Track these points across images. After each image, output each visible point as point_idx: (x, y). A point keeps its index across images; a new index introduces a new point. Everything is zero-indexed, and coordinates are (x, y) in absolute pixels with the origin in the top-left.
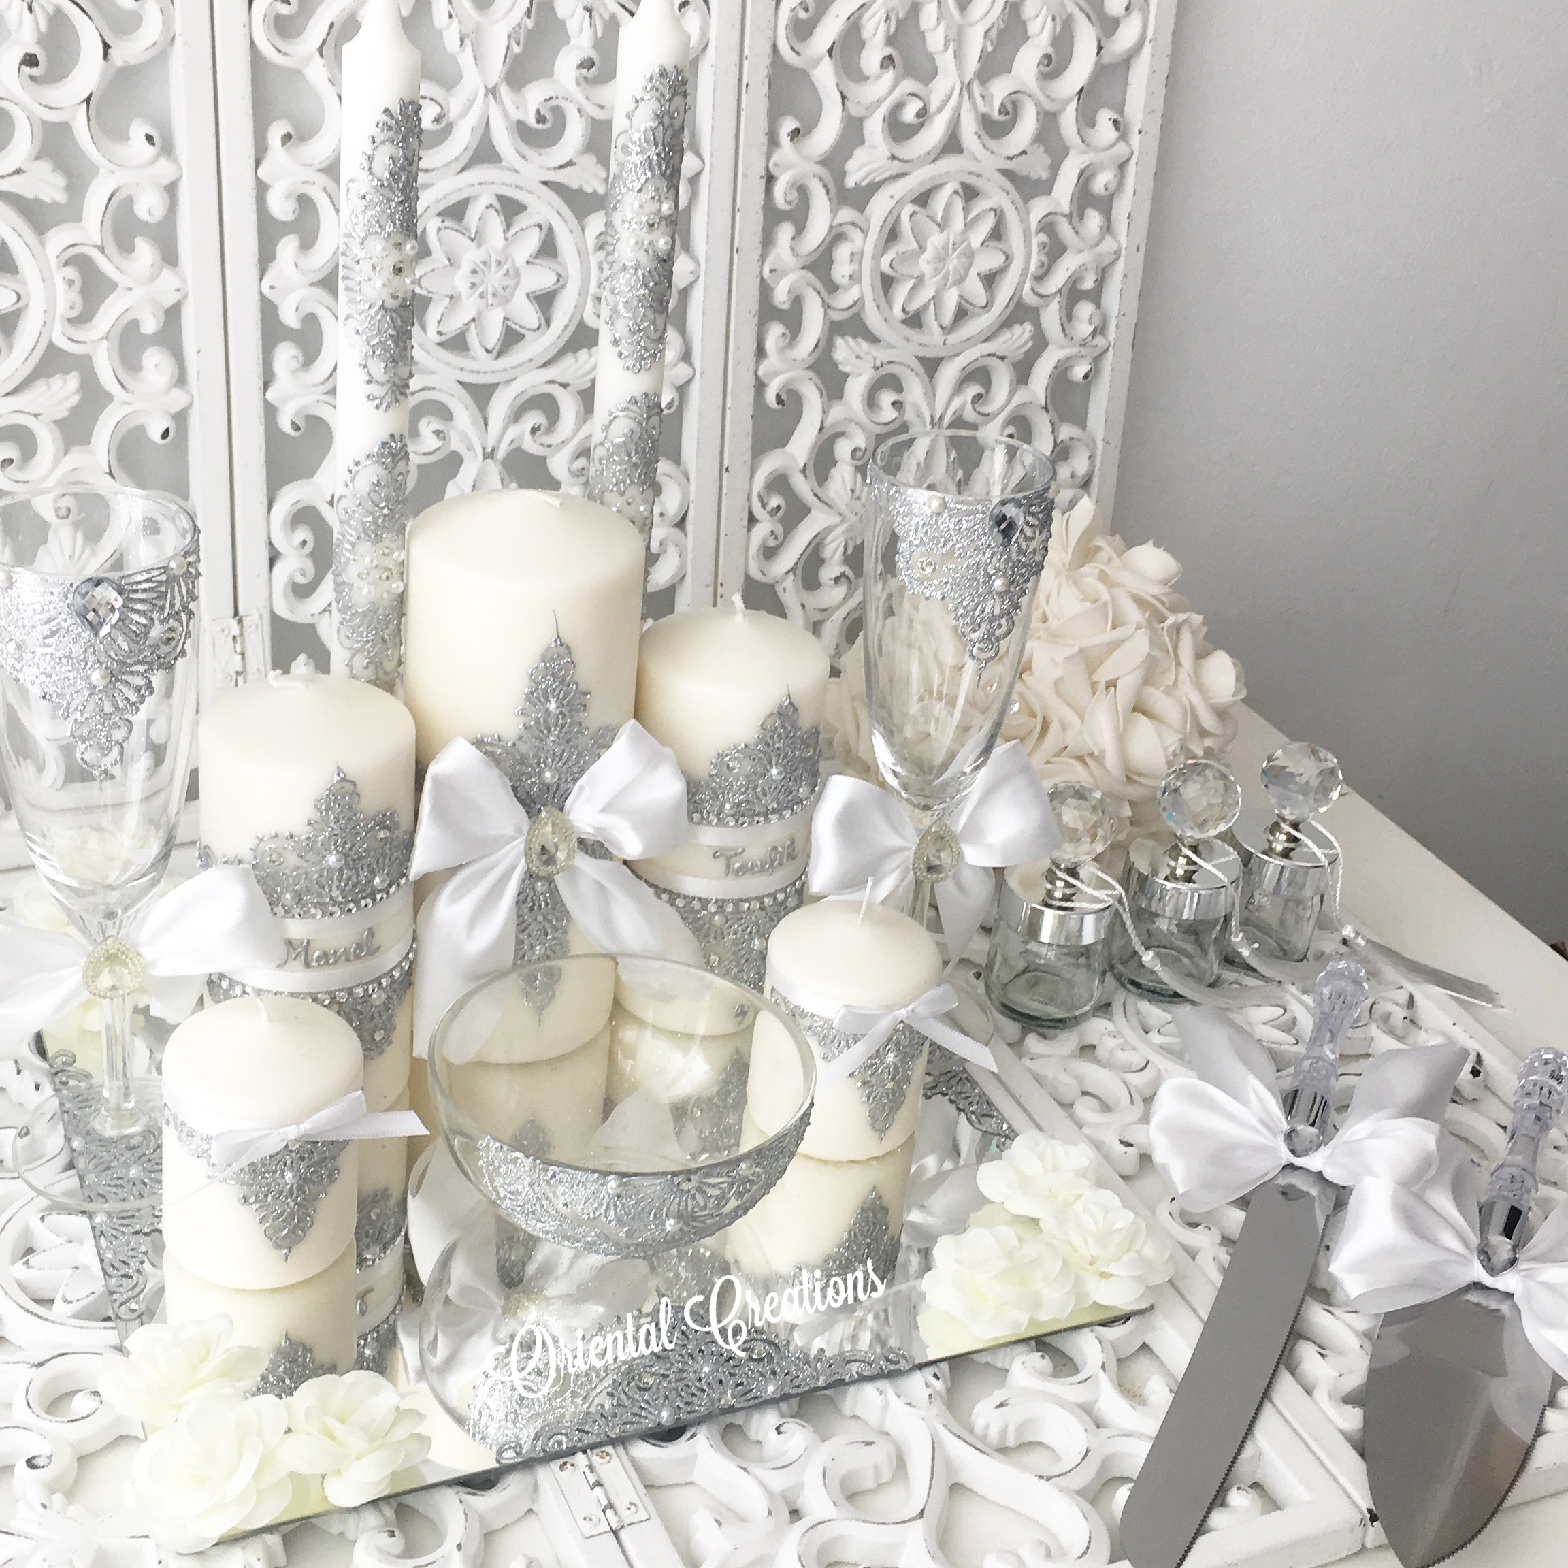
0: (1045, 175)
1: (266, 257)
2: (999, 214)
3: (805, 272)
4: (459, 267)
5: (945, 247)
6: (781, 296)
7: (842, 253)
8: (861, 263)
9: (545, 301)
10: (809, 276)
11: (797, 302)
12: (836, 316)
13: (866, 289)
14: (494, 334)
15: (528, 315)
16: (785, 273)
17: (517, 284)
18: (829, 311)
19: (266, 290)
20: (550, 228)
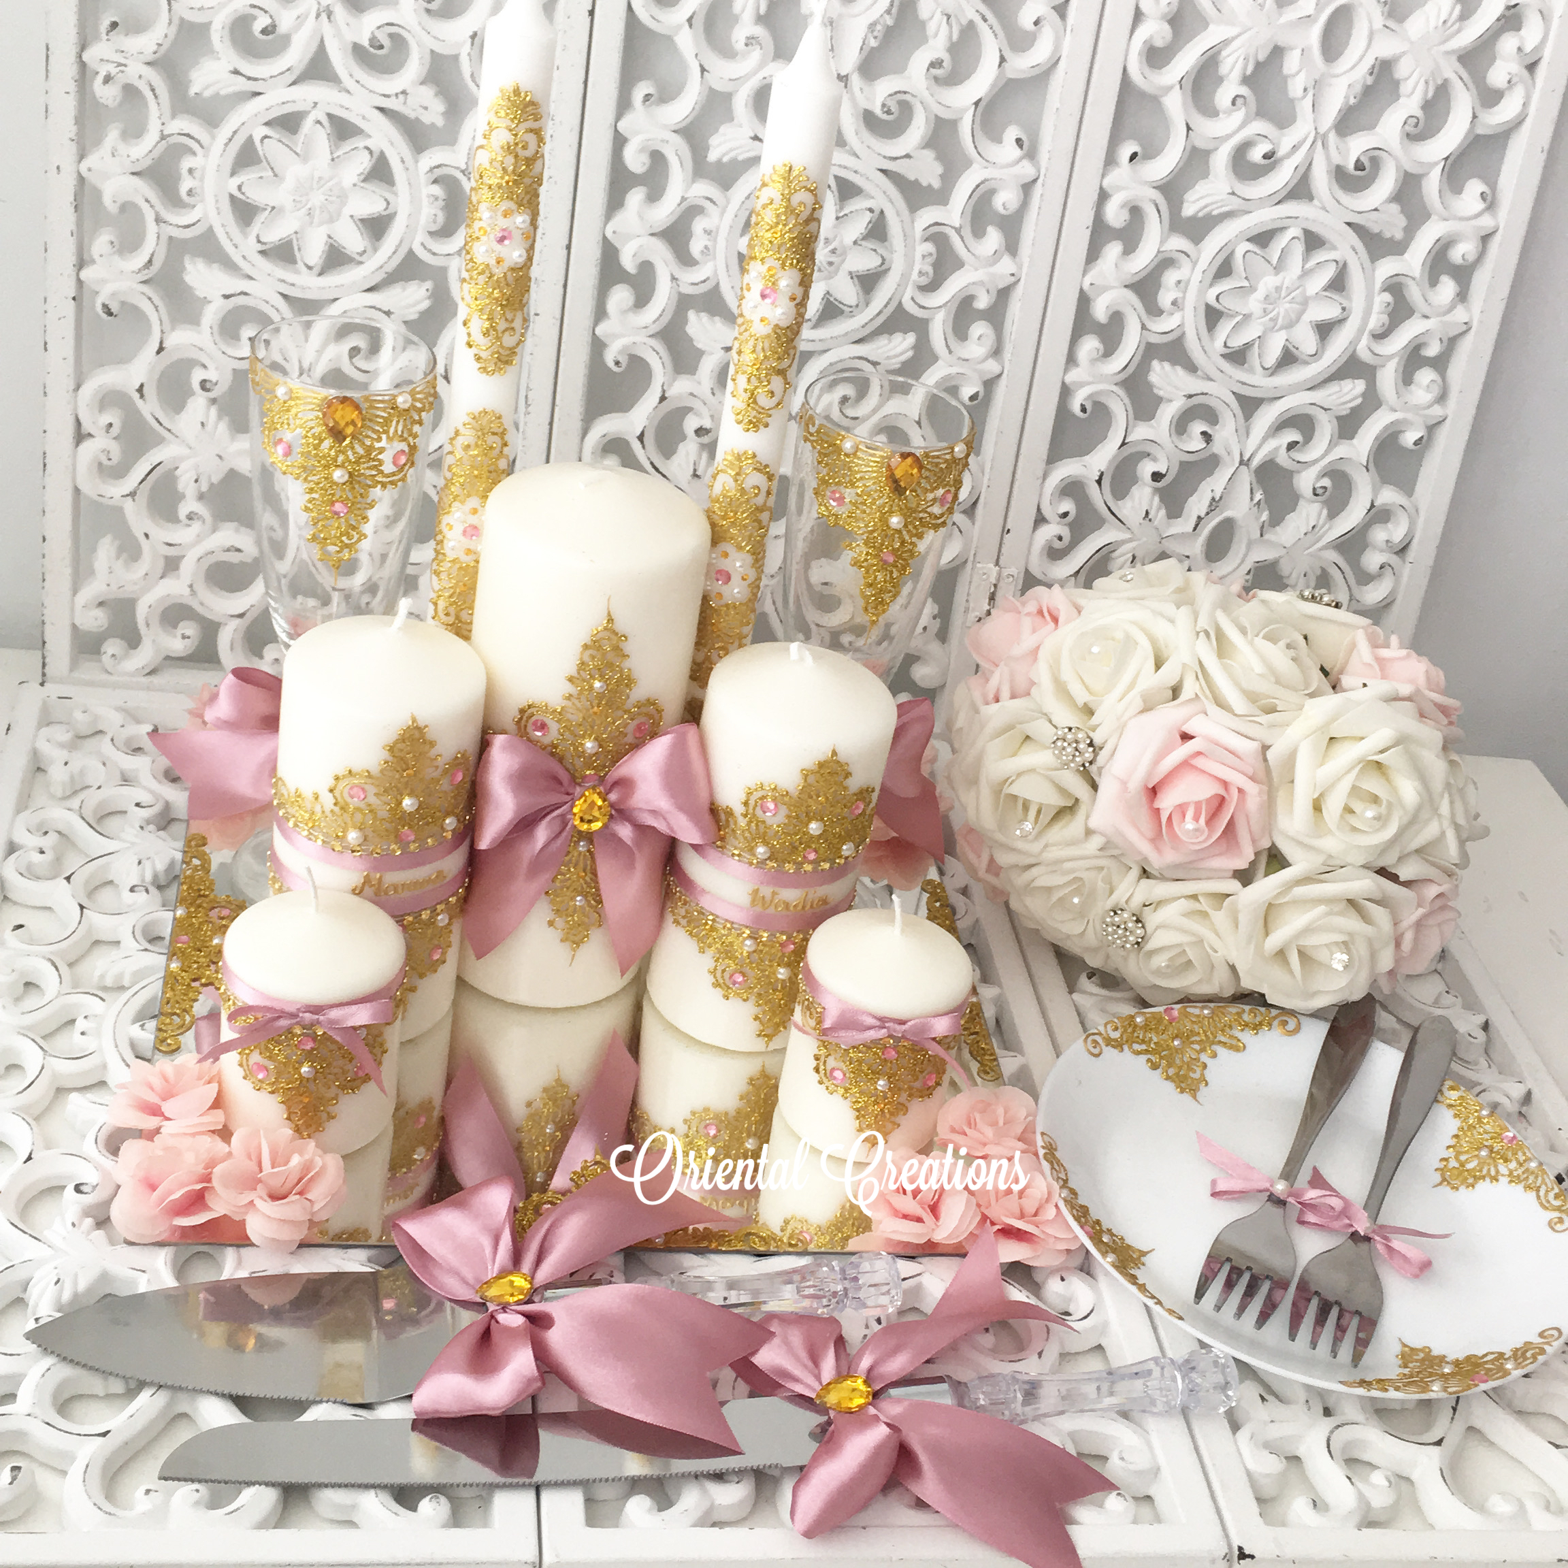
1: (615, 202)
5: (1278, 289)
6: (1100, 311)
8: (1185, 292)
10: (1131, 296)
16: (1105, 289)
19: (609, 235)
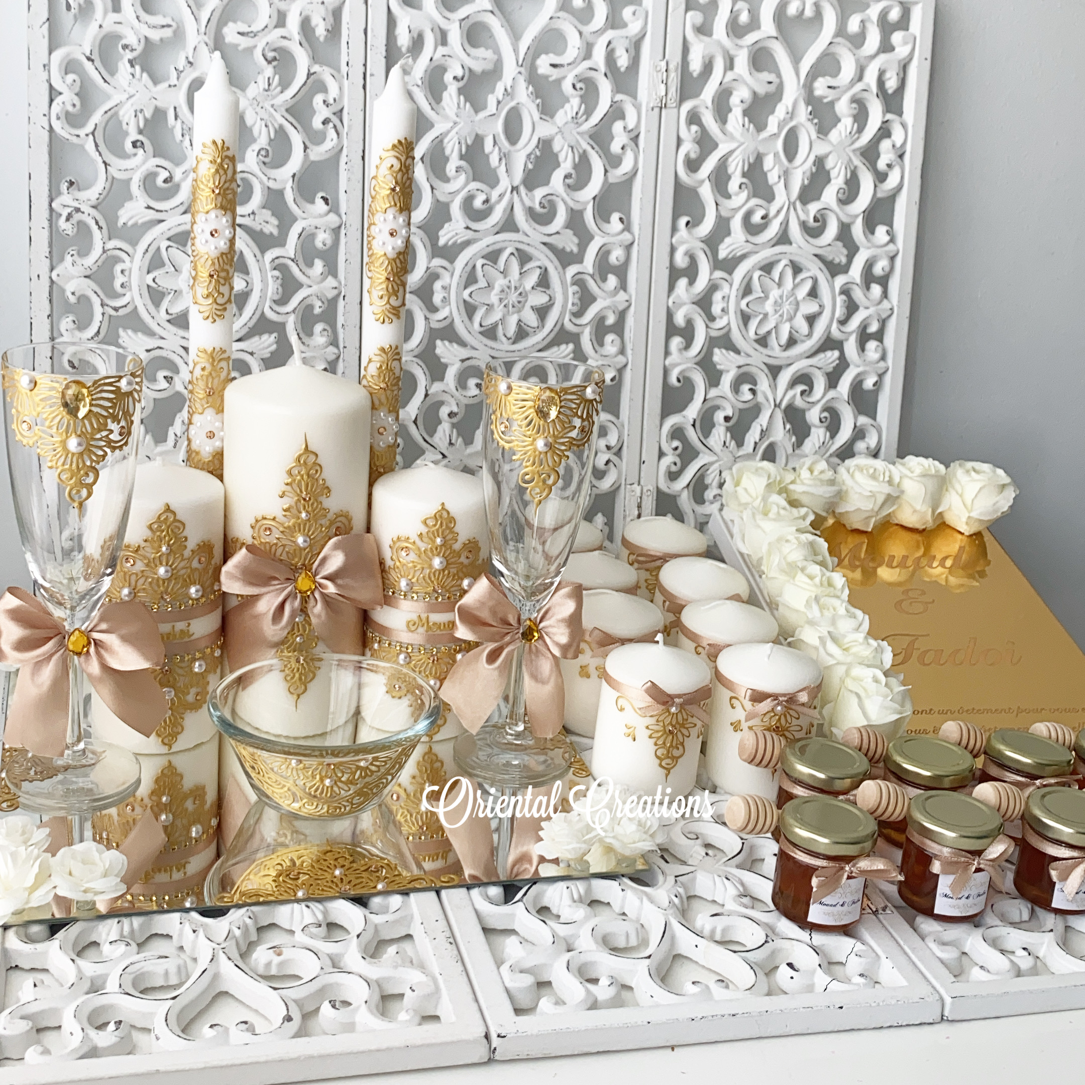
0: (844, 260)
2: (815, 281)
3: (694, 306)
4: (493, 288)
7: (717, 296)
9: (542, 312)
11: (690, 323)
12: (714, 334)
13: (732, 320)
14: (512, 329)
15: (531, 319)
17: (526, 301)
18: (709, 330)
20: (546, 269)
